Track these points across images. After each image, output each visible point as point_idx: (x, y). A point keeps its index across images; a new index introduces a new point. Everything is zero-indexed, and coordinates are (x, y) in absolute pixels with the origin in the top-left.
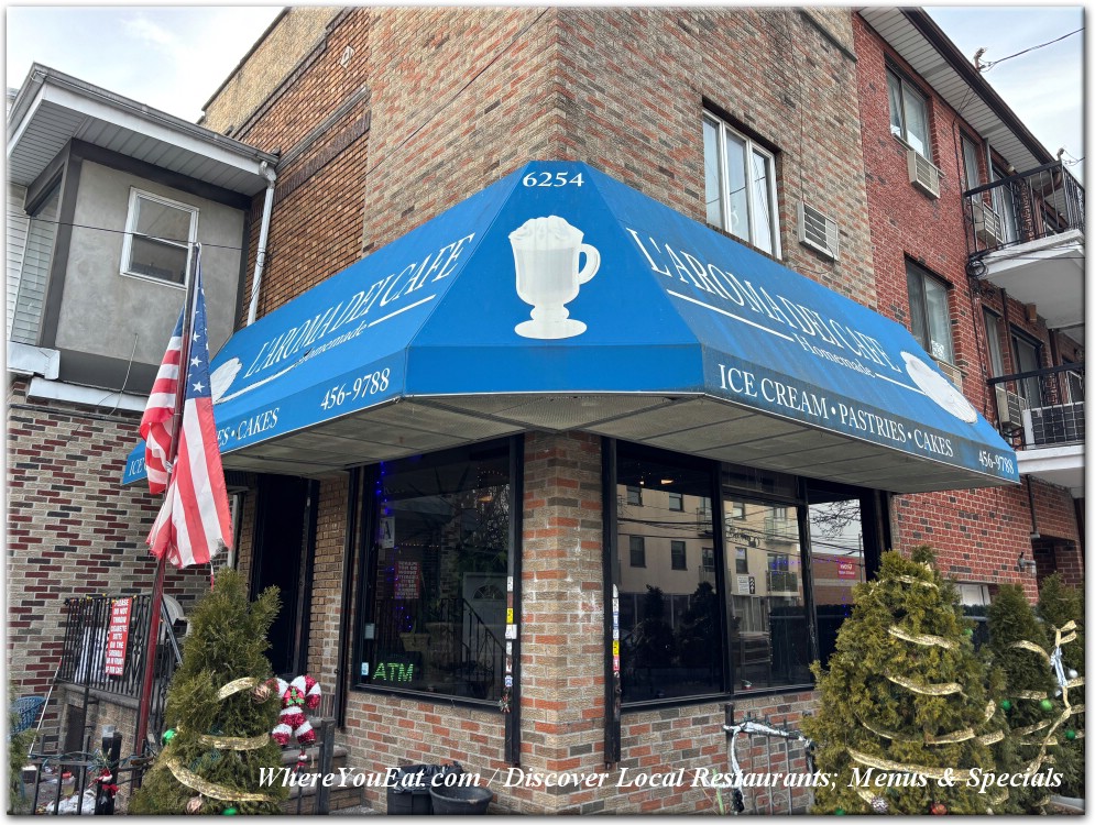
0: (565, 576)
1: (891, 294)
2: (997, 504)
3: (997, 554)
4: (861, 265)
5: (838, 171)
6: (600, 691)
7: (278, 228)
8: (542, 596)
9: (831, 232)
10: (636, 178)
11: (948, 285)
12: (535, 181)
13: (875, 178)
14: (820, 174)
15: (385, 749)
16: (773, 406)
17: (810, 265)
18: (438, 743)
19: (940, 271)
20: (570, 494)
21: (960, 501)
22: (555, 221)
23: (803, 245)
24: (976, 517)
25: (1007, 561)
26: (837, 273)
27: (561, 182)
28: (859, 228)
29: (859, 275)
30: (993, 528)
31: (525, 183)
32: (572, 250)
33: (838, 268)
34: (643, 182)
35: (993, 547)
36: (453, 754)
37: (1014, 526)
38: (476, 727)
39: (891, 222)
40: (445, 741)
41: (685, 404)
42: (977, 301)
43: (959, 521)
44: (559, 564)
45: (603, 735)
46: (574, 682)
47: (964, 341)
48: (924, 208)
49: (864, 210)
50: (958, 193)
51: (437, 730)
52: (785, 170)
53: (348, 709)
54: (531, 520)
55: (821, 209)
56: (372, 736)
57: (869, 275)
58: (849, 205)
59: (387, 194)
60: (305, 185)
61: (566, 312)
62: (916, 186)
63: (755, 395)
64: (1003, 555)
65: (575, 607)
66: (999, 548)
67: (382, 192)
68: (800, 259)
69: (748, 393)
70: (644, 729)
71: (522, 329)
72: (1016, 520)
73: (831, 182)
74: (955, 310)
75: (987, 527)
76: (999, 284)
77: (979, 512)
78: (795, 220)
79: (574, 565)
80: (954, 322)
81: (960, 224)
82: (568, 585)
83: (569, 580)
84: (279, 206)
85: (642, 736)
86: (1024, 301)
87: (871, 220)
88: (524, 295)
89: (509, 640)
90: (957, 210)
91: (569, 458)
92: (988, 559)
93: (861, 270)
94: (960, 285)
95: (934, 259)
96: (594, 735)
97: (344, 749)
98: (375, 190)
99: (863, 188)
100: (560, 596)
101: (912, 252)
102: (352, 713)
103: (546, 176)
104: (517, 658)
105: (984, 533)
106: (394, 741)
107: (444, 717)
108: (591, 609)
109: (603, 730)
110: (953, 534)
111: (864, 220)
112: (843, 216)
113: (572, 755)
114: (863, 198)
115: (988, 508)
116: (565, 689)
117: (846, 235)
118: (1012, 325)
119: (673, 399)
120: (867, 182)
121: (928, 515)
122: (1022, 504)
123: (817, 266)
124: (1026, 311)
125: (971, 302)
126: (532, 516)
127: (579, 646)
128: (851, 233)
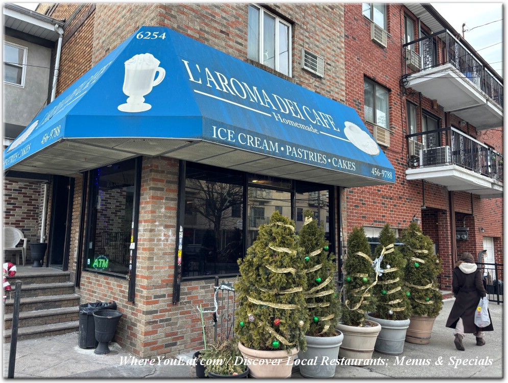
0: (155, 222)
1: (354, 94)
2: (404, 193)
3: (401, 215)
4: (338, 80)
5: (328, 33)
6: (172, 272)
7: (64, 57)
8: (145, 230)
9: (320, 64)
10: (206, 36)
11: (389, 90)
12: (142, 36)
13: (350, 37)
14: (317, 35)
15: (92, 296)
16: (246, 147)
17: (307, 79)
18: (109, 294)
19: (384, 83)
20: (160, 185)
21: (383, 191)
22: (148, 56)
23: (303, 69)
24: (391, 199)
25: (406, 219)
26: (322, 84)
27: (155, 37)
28: (338, 61)
29: (335, 84)
30: (400, 203)
31: (138, 37)
32: (153, 70)
33: (324, 81)
34: (210, 37)
35: (399, 212)
36: (114, 298)
37: (413, 203)
38: (121, 287)
39: (358, 59)
40: (112, 293)
41: (197, 144)
42: (404, 98)
43: (381, 200)
44: (152, 216)
45: (172, 291)
46: (156, 268)
47: (394, 117)
48: (378, 52)
49: (342, 53)
50: (399, 45)
51: (110, 288)
52: (296, 33)
53: (81, 279)
54: (143, 197)
55: (316, 52)
56: (89, 290)
57: (342, 85)
58: (333, 50)
59: (101, 41)
60: (73, 36)
61: (144, 99)
62: (374, 41)
63: (234, 141)
64: (404, 215)
65: (160, 235)
66: (402, 212)
67: (99, 40)
68: (301, 77)
69: (229, 140)
70: (196, 288)
71: (122, 108)
72: (414, 200)
73: (324, 39)
74: (391, 102)
75: (397, 203)
76: (418, 90)
77: (394, 196)
78: (300, 57)
79: (160, 217)
80: (390, 108)
81: (399, 60)
82: (156, 226)
83: (157, 223)
84: (64, 47)
85: (194, 291)
86: (432, 98)
87: (345, 58)
88: (126, 91)
89: (132, 249)
90: (398, 53)
91: (160, 169)
92: (395, 217)
93: (337, 82)
94: (395, 90)
95: (380, 77)
96: (167, 290)
97: (79, 296)
98: (97, 39)
99: (342, 42)
100: (151, 231)
101: (368, 74)
102: (83, 280)
103: (148, 34)
104: (135, 257)
105: (395, 206)
106: (95, 292)
107: (112, 282)
108: (169, 236)
109: (172, 288)
110: (377, 206)
111: (342, 58)
112: (329, 56)
113: (154, 298)
114: (342, 47)
115: (398, 195)
116: (152, 271)
117: (330, 65)
118: (423, 109)
119: (191, 142)
120: (345, 39)
121: (364, 197)
122: (418, 193)
123: (311, 80)
124: (432, 103)
125: (401, 99)
126: (143, 195)
127: (161, 253)
128: (333, 64)
